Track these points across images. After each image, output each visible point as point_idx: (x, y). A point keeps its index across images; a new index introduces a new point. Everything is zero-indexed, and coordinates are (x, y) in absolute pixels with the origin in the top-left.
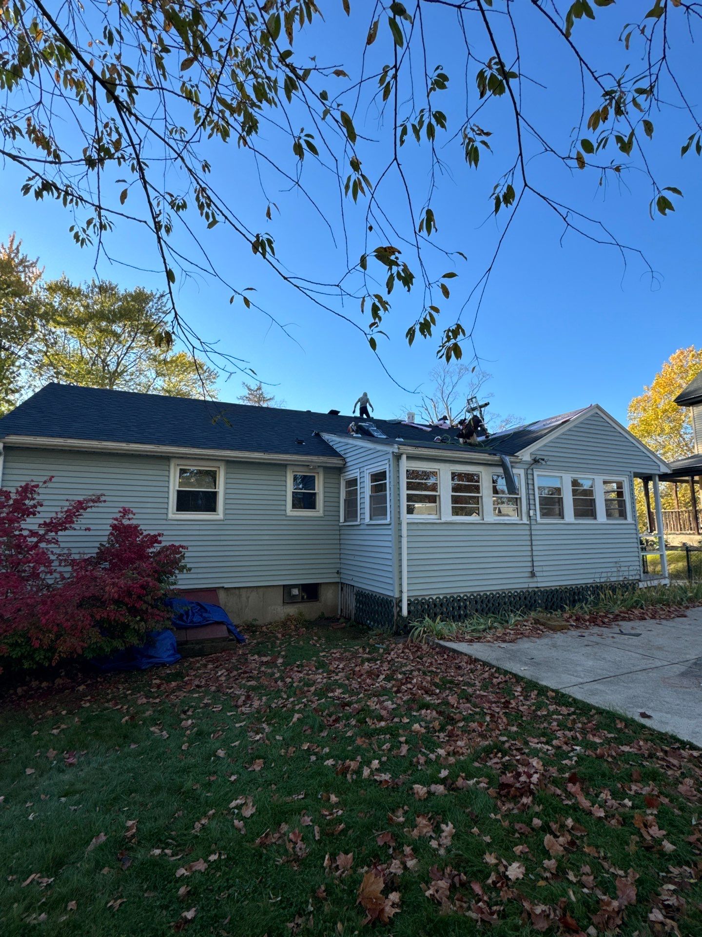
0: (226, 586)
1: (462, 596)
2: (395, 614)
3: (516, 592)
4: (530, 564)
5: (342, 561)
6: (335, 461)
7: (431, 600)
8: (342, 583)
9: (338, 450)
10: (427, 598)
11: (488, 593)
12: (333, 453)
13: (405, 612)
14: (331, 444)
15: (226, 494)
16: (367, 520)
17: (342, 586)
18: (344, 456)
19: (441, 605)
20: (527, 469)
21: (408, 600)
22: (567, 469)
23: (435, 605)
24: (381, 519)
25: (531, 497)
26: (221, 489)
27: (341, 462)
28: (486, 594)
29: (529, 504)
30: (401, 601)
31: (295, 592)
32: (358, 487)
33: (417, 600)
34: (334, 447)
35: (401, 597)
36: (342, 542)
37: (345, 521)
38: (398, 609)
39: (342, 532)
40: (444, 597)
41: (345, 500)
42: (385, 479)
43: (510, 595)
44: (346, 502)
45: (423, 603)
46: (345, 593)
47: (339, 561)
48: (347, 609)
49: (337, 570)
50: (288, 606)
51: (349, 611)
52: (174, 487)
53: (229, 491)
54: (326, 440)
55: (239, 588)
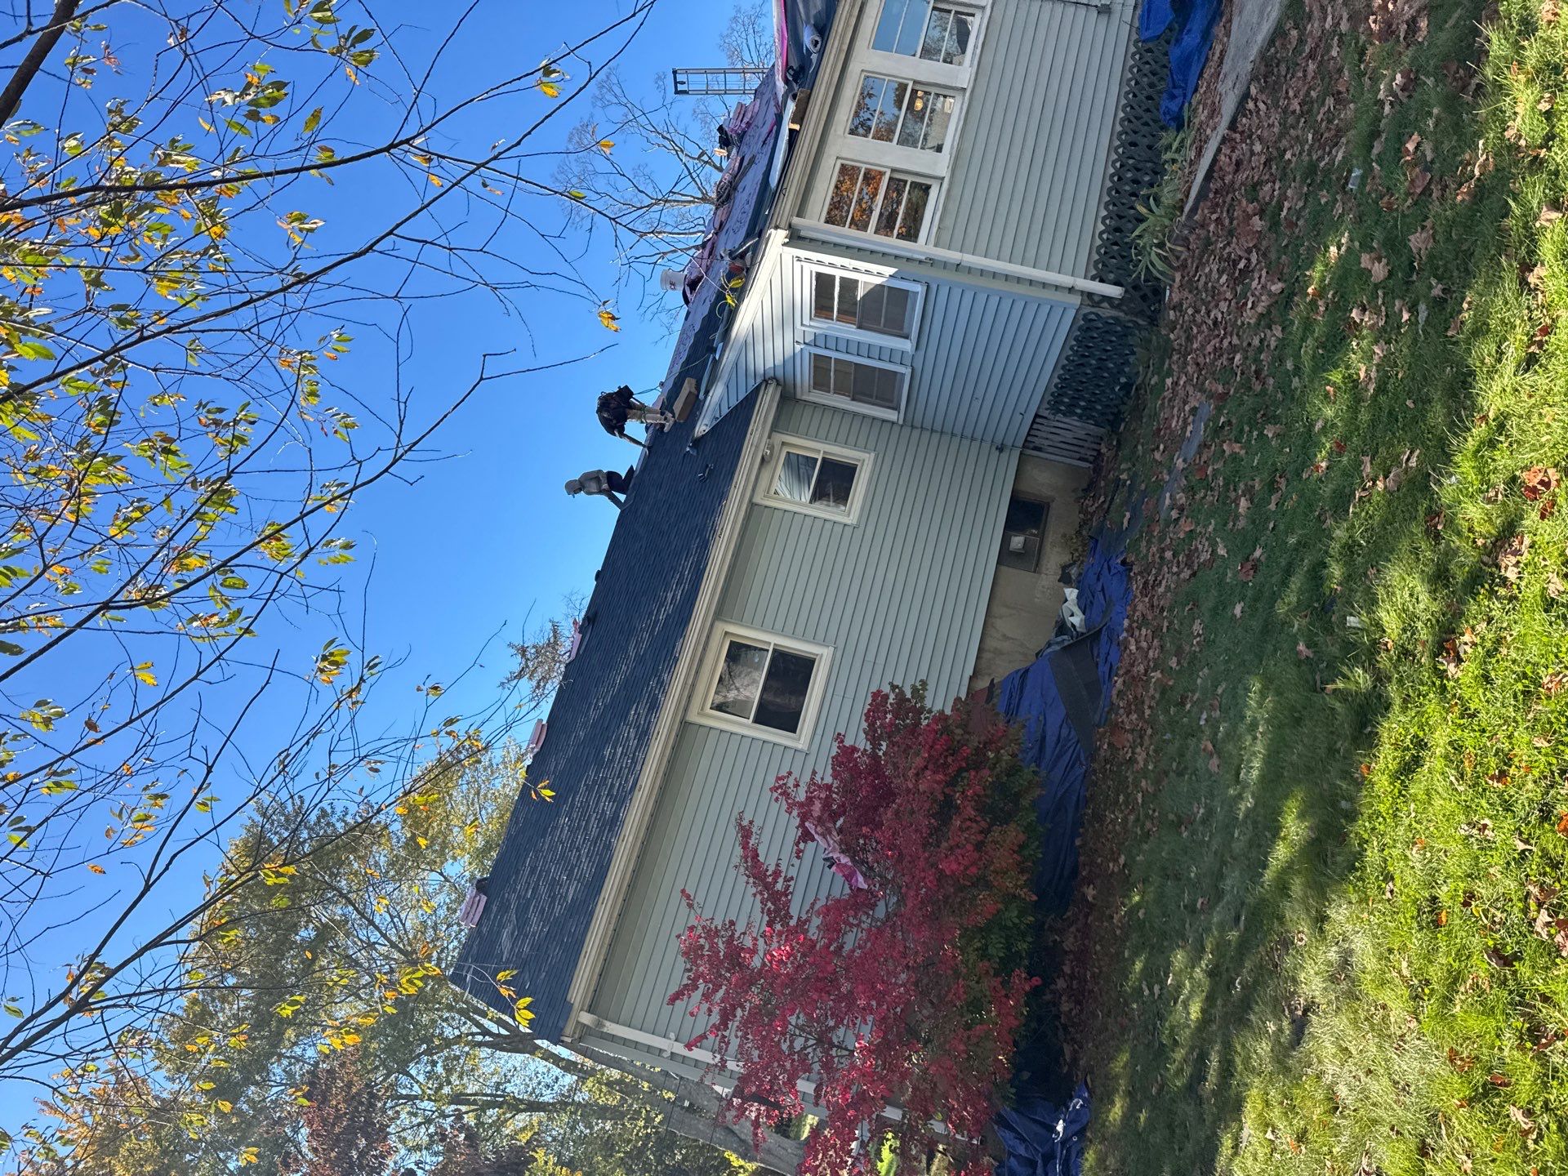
0: (969, 671)
1: (1112, 170)
2: (1114, 313)
3: (1134, 55)
4: (1082, 11)
5: (978, 434)
6: (768, 401)
7: (1105, 236)
8: (1024, 446)
9: (741, 398)
10: (1098, 242)
11: (1121, 115)
12: (747, 405)
13: (1115, 291)
14: (725, 411)
15: (782, 633)
16: (907, 346)
17: (1029, 445)
18: (759, 381)
19: (1120, 217)
21: (1093, 278)
23: (1117, 230)
24: (913, 310)
26: (773, 640)
27: (771, 389)
28: (1122, 120)
30: (1090, 295)
31: (1017, 541)
32: (834, 355)
33: (1096, 263)
34: (733, 403)
35: (1082, 292)
36: (938, 425)
37: (897, 408)
38: (1105, 305)
39: (917, 423)
40: (1106, 208)
41: (853, 399)
42: (832, 278)
43: (1135, 70)
44: (858, 396)
45: (1106, 253)
46: (1047, 443)
47: (976, 444)
48: (1081, 443)
49: (994, 448)
50: (1044, 562)
51: (1090, 439)
52: (745, 727)
53: (779, 625)
54: (715, 423)
55: (980, 650)
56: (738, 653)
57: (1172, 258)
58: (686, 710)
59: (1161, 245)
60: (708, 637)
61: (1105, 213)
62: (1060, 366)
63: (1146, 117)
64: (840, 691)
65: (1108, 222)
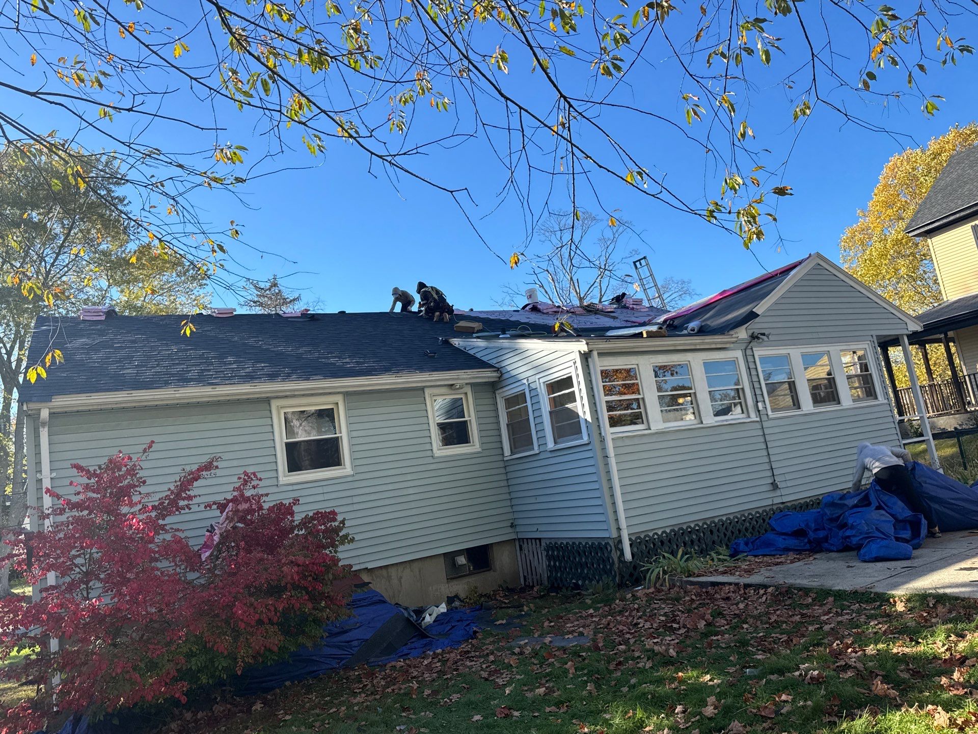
0: (370, 566)
1: (692, 526)
2: (616, 560)
3: (758, 512)
4: (769, 473)
5: (516, 508)
6: (486, 375)
7: (656, 536)
8: (519, 539)
9: (485, 359)
10: (651, 534)
11: (724, 519)
12: (480, 364)
13: (628, 556)
14: (471, 352)
15: (351, 438)
16: (551, 445)
17: (520, 542)
18: (497, 365)
19: (670, 541)
20: (745, 349)
22: (794, 342)
23: (662, 543)
24: (572, 440)
25: (757, 385)
26: (343, 433)
27: (495, 374)
29: (755, 395)
30: (620, 542)
31: (462, 560)
32: (529, 403)
33: (639, 538)
34: (478, 355)
36: (511, 482)
37: (512, 453)
38: (619, 553)
39: (508, 469)
40: (671, 531)
41: (508, 425)
42: (572, 386)
43: (750, 517)
44: (510, 427)
45: (647, 541)
46: (526, 552)
47: (509, 509)
48: (534, 573)
49: (511, 521)
50: (455, 582)
51: (538, 576)
52: (280, 439)
53: (354, 434)
54: (462, 349)
55: (386, 567)
56: (327, 416)
57: (660, 581)
58: (277, 397)
59: (665, 572)
60: (330, 393)
61: (668, 531)
62: (574, 541)
63: (729, 534)
64: (326, 489)
65: (664, 535)
